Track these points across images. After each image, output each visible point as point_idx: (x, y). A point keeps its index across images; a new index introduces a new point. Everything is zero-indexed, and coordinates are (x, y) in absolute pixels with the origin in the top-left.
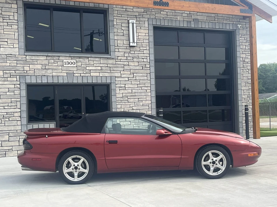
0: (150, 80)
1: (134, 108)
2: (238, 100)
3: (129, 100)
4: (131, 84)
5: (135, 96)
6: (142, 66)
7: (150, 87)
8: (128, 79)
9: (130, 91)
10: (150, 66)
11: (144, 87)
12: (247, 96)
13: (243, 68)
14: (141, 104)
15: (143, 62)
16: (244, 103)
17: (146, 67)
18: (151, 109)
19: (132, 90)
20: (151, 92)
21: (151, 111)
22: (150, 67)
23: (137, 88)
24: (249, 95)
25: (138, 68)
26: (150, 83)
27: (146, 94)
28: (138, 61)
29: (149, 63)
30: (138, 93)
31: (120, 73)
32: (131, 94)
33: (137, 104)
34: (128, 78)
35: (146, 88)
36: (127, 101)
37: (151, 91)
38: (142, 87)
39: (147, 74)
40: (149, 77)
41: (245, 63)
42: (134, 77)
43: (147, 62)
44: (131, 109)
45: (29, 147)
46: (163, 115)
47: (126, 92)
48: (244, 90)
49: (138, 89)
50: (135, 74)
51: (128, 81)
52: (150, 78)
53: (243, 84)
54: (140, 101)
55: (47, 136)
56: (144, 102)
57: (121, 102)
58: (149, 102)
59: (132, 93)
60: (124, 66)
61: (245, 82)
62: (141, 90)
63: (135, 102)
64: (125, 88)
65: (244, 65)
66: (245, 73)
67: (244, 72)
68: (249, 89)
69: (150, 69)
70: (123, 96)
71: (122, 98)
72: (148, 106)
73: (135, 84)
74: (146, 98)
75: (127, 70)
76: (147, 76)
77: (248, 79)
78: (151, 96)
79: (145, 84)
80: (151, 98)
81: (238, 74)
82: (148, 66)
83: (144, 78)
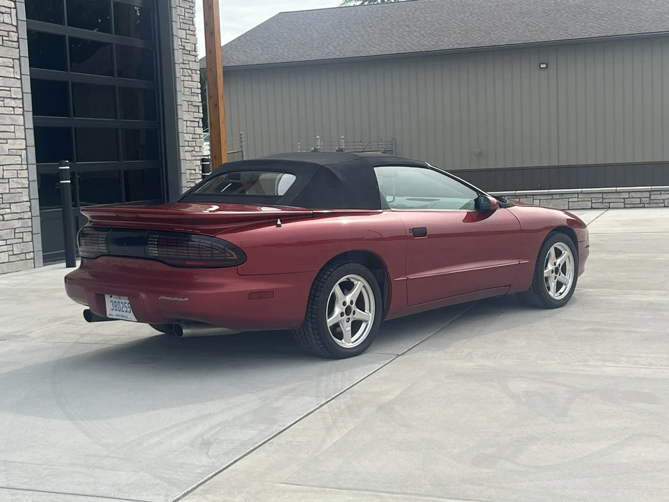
0: (21, 79)
2: (179, 146)
6: (3, 37)
7: (22, 99)
10: (18, 38)
11: (9, 100)
12: (191, 135)
13: (182, 66)
14: (6, 147)
15: (4, 23)
16: (187, 154)
17: (11, 39)
18: (27, 164)
20: (23, 115)
21: (27, 169)
22: (18, 41)
24: (195, 134)
26: (21, 88)
27: (13, 119)
29: (14, 29)
35: (13, 103)
37: (24, 111)
38: (4, 98)
39: (13, 59)
40: (17, 70)
41: (186, 52)
43: (12, 24)
45: (235, 257)
46: (69, 181)
48: (186, 121)
52: (21, 74)
53: (185, 107)
54: (3, 141)
55: (279, 222)
56: (11, 144)
58: (21, 144)
61: (188, 101)
62: (3, 108)
65: (184, 58)
66: (187, 78)
67: (185, 76)
68: (194, 120)
69: (19, 48)
72: (21, 156)
74: (14, 132)
76: (13, 67)
77: (193, 94)
78: (24, 125)
79: (10, 91)
80: (25, 131)
81: (177, 79)
82: (14, 36)
83: (7, 71)
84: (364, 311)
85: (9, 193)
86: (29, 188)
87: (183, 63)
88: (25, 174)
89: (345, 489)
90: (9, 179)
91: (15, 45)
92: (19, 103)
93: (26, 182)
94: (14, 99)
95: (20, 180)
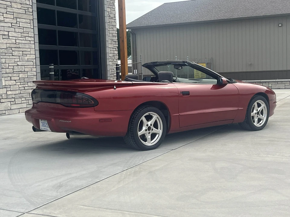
0: (33, 28)
1: (19, 63)
2: (107, 59)
3: (13, 52)
4: (15, 32)
5: (19, 48)
6: (25, 10)
7: (34, 37)
8: (12, 25)
9: (14, 41)
10: (32, 11)
11: (28, 37)
12: (112, 54)
13: (109, 24)
14: (26, 58)
15: (26, 4)
16: (110, 62)
17: (29, 11)
18: (36, 65)
19: (16, 40)
20: (34, 44)
21: (36, 68)
22: (32, 12)
23: (21, 37)
24: (114, 54)
25: (21, 11)
26: (34, 32)
27: (29, 45)
28: (21, 3)
29: (31, 7)
30: (22, 45)
31: (3, 15)
32: (15, 46)
33: (22, 58)
34: (11, 23)
35: (30, 39)
36: (11, 55)
37: (34, 42)
38: (26, 36)
39: (30, 20)
40: (32, 24)
41: (111, 18)
42: (18, 23)
43: (30, 5)
44: (16, 64)
45: (93, 103)
46: (54, 73)
47: (10, 42)
48: (110, 48)
49: (22, 39)
50: (18, 20)
51: (12, 27)
52: (34, 26)
53: (110, 42)
54: (25, 55)
55: (115, 87)
56: (29, 57)
57: (5, 55)
58: (33, 57)
59: (16, 44)
60: (7, 7)
61: (111, 39)
62: (25, 41)
63: (19, 56)
64: (9, 36)
65: (110, 21)
66: (110, 29)
67: (110, 28)
68: (114, 47)
69: (33, 15)
70: (7, 47)
71: (6, 50)
72: (33, 62)
73: (19, 32)
74: (30, 51)
75: (10, 13)
76: (30, 23)
77: (113, 36)
78: (35, 48)
79: (28, 33)
80: (35, 51)
81: (106, 29)
82: (31, 10)
83: (27, 25)
84: (158, 129)
85: (27, 78)
86: (36, 75)
87: (109, 23)
88: (35, 70)
89: (109, 209)
90: (27, 71)
91: (31, 14)
92: (33, 39)
93: (35, 73)
94: (30, 37)
95: (32, 72)
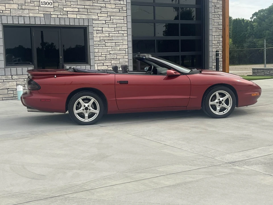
0: (127, 24)
1: (111, 52)
2: (209, 46)
3: (106, 44)
4: (108, 27)
5: (112, 40)
6: (119, 9)
7: (127, 31)
8: (106, 22)
9: (107, 35)
10: (127, 9)
11: (121, 31)
12: (217, 42)
14: (118, 48)
15: (120, 4)
16: (214, 49)
17: (123, 10)
18: (128, 54)
19: (109, 33)
20: (127, 36)
21: (128, 55)
22: (126, 10)
23: (114, 31)
24: (219, 41)
25: (115, 10)
26: (127, 27)
27: (123, 38)
28: (115, 3)
29: (125, 6)
30: (115, 37)
31: (97, 15)
32: (108, 38)
33: (114, 48)
34: (105, 21)
35: (123, 32)
36: (104, 46)
37: (127, 35)
38: (119, 30)
39: (124, 17)
40: (125, 20)
41: (217, 8)
42: (111, 20)
43: (124, 4)
44: (109, 53)
45: (37, 87)
47: (104, 35)
48: (214, 36)
49: (115, 33)
50: (112, 17)
51: (105, 24)
52: (127, 22)
53: (214, 30)
54: (117, 46)
55: (55, 76)
56: (121, 47)
57: (99, 46)
58: (126, 47)
59: (109, 37)
60: (101, 8)
61: (216, 28)
62: (118, 34)
63: (112, 47)
64: (103, 31)
65: (215, 10)
66: (216, 18)
67: (215, 18)
68: (219, 35)
69: (127, 12)
70: (100, 40)
71: (100, 42)
72: (125, 51)
73: (112, 27)
74: (123, 42)
75: (104, 13)
76: (124, 20)
77: (219, 25)
78: (127, 40)
79: (122, 28)
80: (128, 42)
81: (210, 19)
82: (125, 9)
83: (121, 21)
84: (96, 110)
85: (119, 64)
86: (128, 62)
87: (214, 13)
88: (127, 57)
90: (119, 59)
91: (125, 11)
92: (126, 32)
93: (127, 60)
94: (124, 31)
95: (124, 59)
